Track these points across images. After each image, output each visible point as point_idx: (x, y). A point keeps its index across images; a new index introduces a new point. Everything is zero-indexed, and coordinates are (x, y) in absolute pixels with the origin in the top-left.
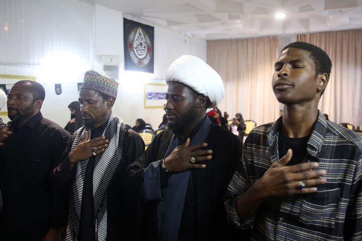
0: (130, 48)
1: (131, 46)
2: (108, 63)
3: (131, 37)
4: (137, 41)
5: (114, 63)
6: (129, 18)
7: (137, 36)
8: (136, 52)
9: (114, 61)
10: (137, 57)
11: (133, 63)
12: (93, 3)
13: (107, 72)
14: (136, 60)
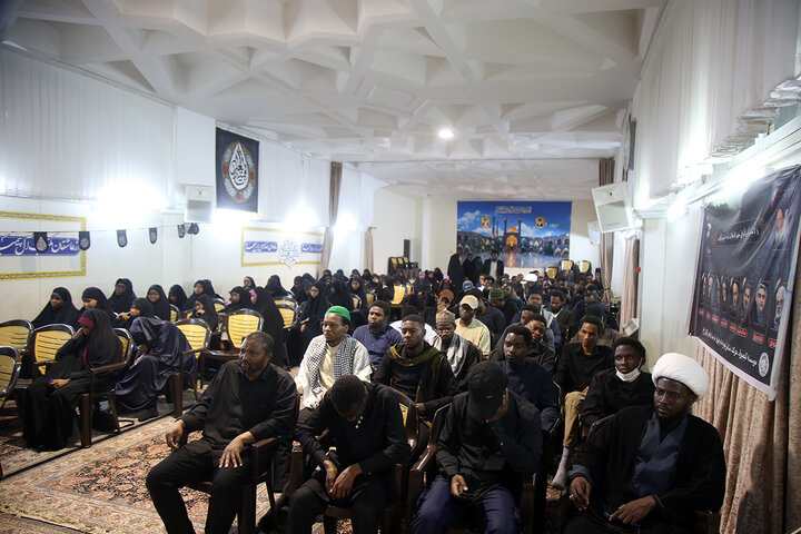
1: (226, 170)
2: (196, 197)
3: (227, 156)
5: (204, 197)
6: (224, 127)
9: (204, 193)
11: (229, 196)
12: (173, 104)
13: (193, 211)
14: (232, 193)
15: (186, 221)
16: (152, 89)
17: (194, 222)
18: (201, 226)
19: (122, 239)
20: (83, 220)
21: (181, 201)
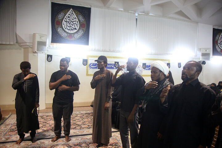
0: (216, 44)
1: (217, 42)
2: (204, 52)
4: (220, 40)
5: (208, 52)
6: (216, 28)
7: (220, 37)
8: (219, 46)
9: (207, 51)
10: (220, 48)
11: (217, 51)
12: (197, 23)
13: (203, 57)
14: (219, 50)
15: (201, 60)
16: (189, 19)
17: (204, 60)
18: (207, 62)
19: (179, 65)
20: (169, 60)
21: (199, 54)
